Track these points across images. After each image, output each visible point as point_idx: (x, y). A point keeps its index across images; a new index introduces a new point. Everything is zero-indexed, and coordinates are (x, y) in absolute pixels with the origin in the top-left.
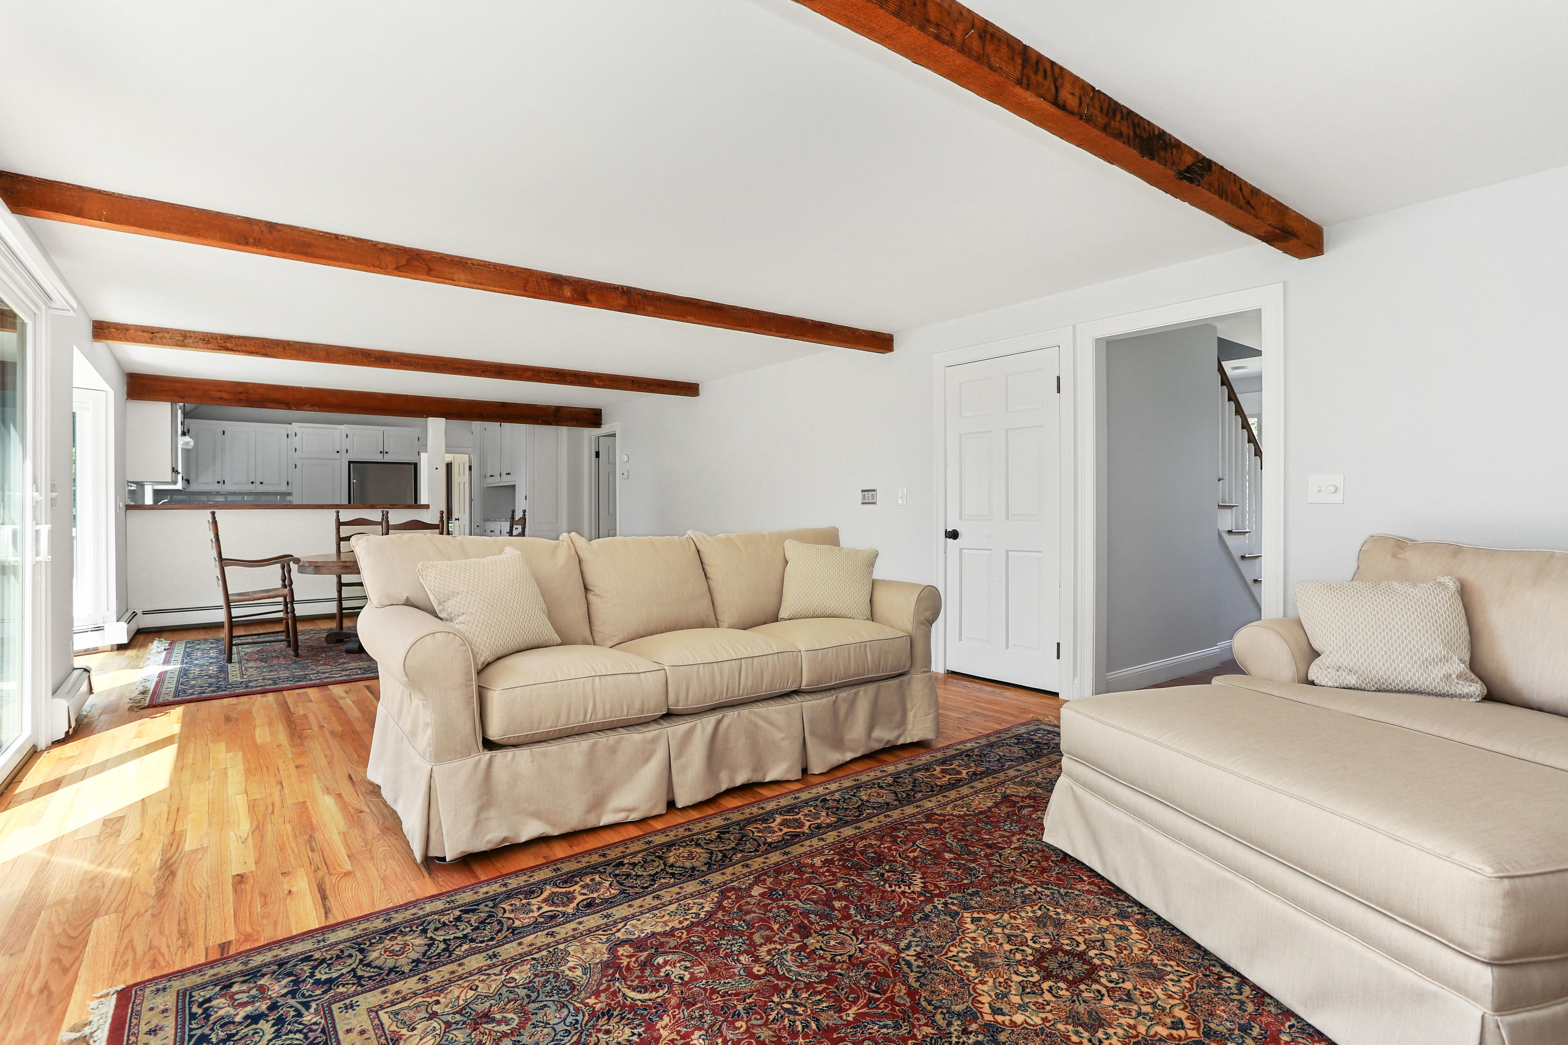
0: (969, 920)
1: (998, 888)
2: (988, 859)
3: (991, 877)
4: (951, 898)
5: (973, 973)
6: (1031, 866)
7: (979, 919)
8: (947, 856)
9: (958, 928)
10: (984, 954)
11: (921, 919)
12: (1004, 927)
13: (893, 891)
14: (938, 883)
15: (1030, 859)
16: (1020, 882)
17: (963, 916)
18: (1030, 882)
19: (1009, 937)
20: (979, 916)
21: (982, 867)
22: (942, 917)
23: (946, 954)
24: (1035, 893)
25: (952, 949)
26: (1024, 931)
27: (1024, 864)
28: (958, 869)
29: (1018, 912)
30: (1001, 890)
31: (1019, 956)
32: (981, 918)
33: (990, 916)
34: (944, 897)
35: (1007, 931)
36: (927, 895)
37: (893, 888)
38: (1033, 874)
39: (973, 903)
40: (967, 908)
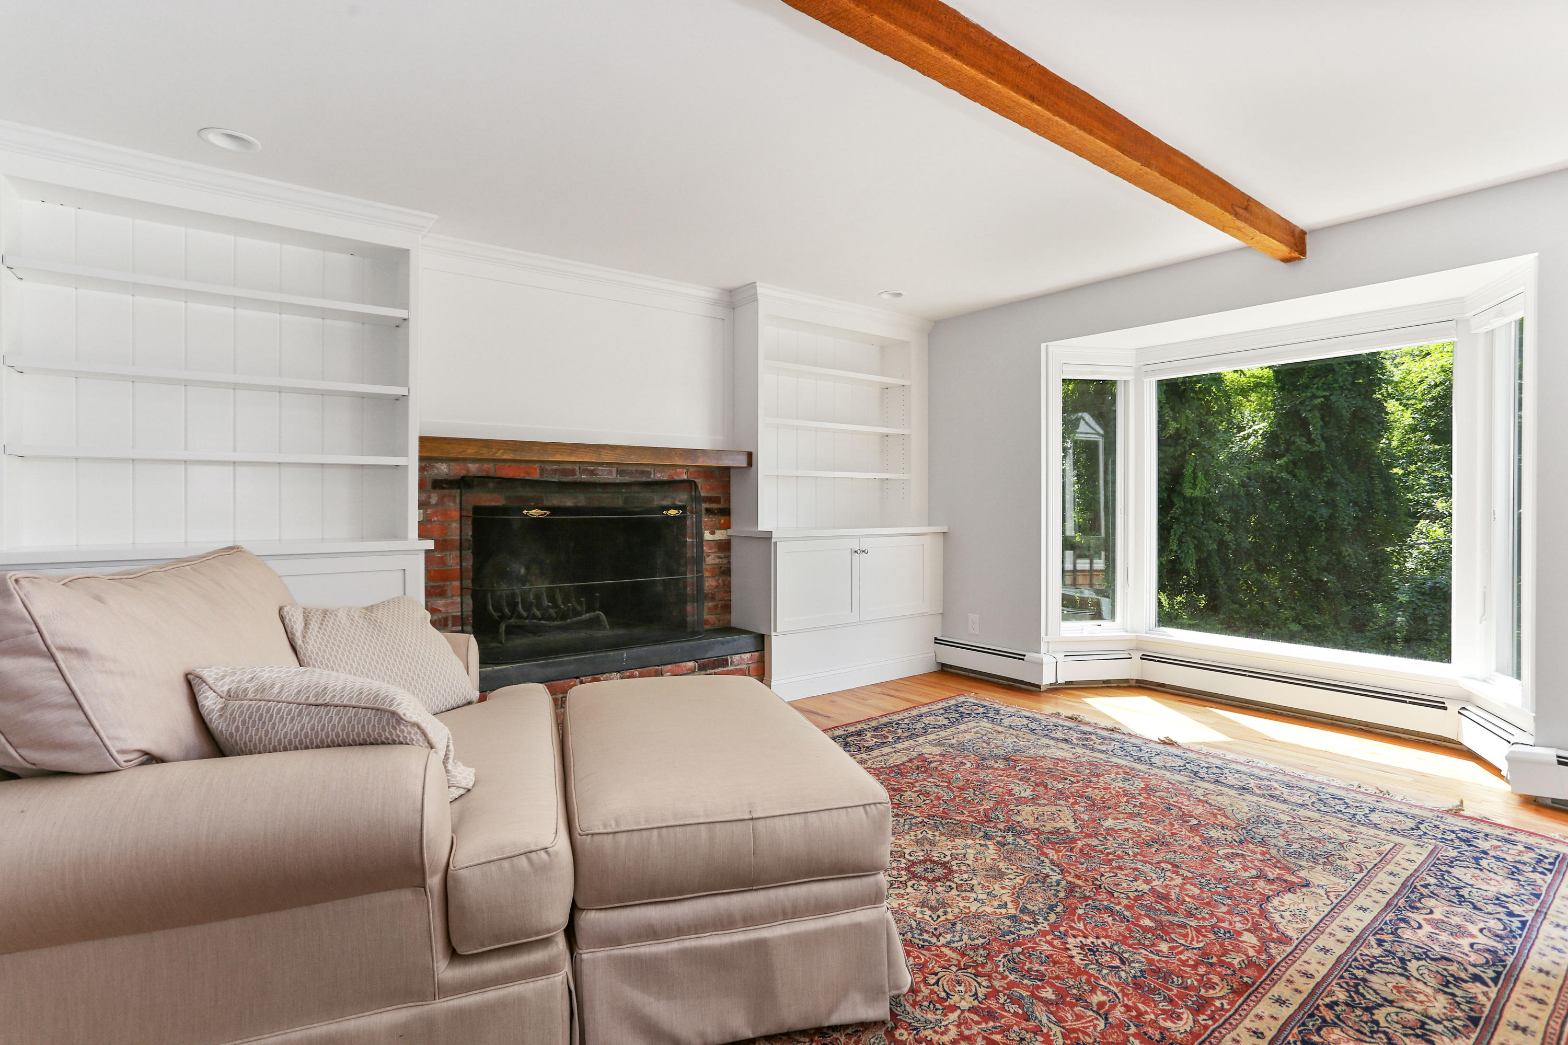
0: (1010, 905)
1: (981, 941)
2: (992, 986)
3: (989, 957)
4: (1031, 929)
5: (1002, 865)
6: (936, 974)
7: (1000, 907)
8: (1048, 993)
9: (1018, 897)
10: (995, 877)
11: (1056, 906)
12: (975, 900)
13: (1098, 938)
14: (1050, 948)
15: (935, 988)
16: (954, 950)
17: (1016, 910)
18: (943, 949)
19: (972, 890)
20: (1000, 910)
21: (1000, 974)
22: (1036, 908)
23: (1025, 878)
24: (940, 934)
25: (1021, 882)
26: (958, 895)
27: (946, 977)
28: (1030, 970)
29: (961, 913)
30: (977, 939)
31: (965, 876)
32: (997, 908)
33: (989, 910)
34: (1039, 931)
35: (974, 895)
36: (1058, 934)
37: (1099, 942)
38: (937, 961)
39: (1008, 922)
40: (1013, 918)
